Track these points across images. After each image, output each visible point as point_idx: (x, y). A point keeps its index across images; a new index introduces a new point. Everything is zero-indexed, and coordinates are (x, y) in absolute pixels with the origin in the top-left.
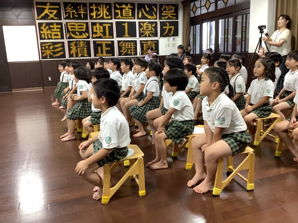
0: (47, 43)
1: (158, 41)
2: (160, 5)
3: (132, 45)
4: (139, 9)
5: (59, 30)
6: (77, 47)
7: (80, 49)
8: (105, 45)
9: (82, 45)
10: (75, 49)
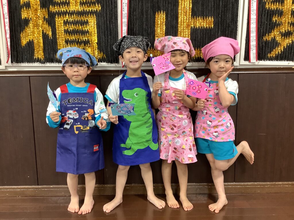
6: (51, 11)
7: (66, 20)
8: (190, 5)
9: (78, 2)
10: (44, 21)
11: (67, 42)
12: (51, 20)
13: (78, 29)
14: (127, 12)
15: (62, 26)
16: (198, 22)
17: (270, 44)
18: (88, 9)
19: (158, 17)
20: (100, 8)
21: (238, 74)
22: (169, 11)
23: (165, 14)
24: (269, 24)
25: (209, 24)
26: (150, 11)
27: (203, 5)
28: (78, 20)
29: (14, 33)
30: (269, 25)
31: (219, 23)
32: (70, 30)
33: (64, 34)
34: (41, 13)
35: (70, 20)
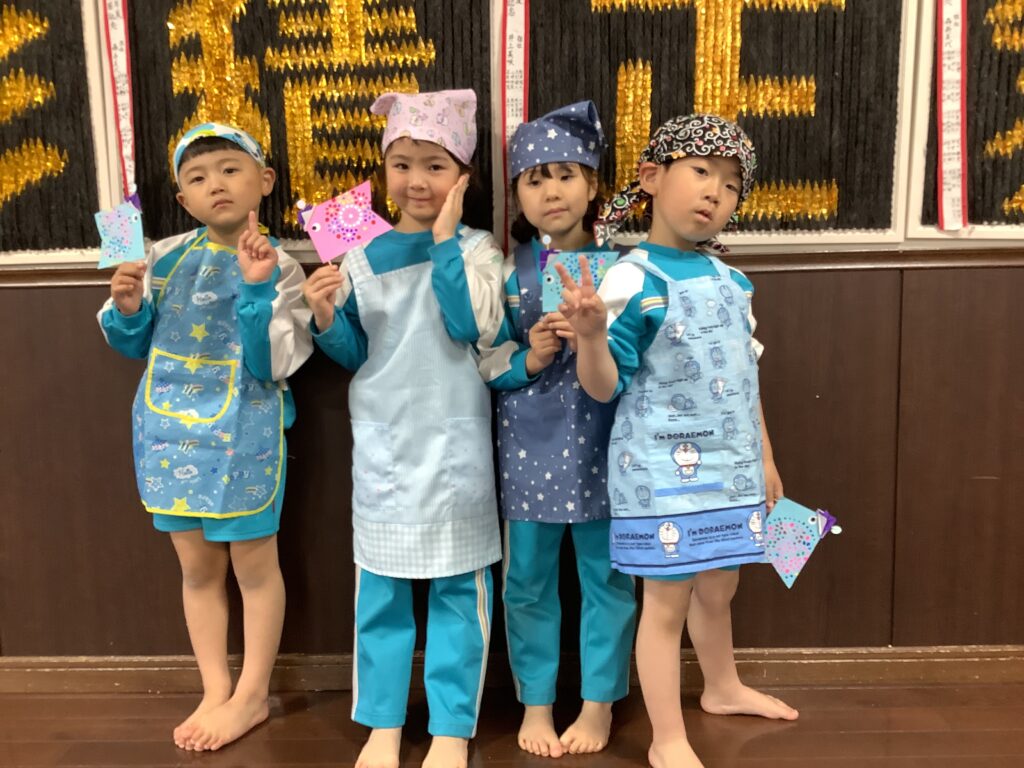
6: (270, 68)
7: (318, 97)
8: (734, 39)
9: (360, 36)
10: (247, 99)
11: (321, 168)
12: (268, 99)
13: (358, 127)
14: (522, 68)
15: (306, 115)
16: (761, 95)
17: (1008, 168)
18: (393, 56)
19: (627, 80)
20: (433, 55)
21: (901, 270)
22: (665, 60)
23: (649, 68)
24: (1003, 98)
25: (799, 103)
26: (598, 61)
27: (779, 38)
28: (360, 95)
29: (146, 142)
30: (1007, 104)
31: (835, 97)
32: (333, 128)
33: (314, 143)
34: (238, 73)
35: (332, 97)
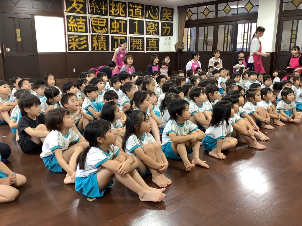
0: (74, 35)
1: (158, 39)
2: (162, 7)
3: (141, 42)
4: (147, 10)
5: (84, 24)
7: (100, 43)
10: (97, 42)
11: (100, 47)
